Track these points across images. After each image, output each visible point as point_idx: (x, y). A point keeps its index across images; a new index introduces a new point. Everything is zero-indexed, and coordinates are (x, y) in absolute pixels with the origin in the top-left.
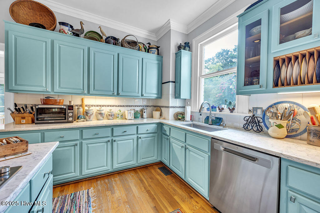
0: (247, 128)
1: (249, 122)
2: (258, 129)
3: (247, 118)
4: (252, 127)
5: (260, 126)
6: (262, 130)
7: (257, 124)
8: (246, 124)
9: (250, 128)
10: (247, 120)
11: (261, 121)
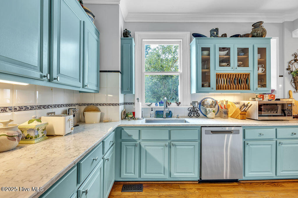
0: (191, 116)
1: (192, 112)
2: (197, 116)
3: (190, 109)
4: (194, 114)
5: (198, 113)
6: (199, 116)
7: (197, 112)
8: (190, 113)
9: (192, 115)
10: (190, 110)
11: (198, 110)
